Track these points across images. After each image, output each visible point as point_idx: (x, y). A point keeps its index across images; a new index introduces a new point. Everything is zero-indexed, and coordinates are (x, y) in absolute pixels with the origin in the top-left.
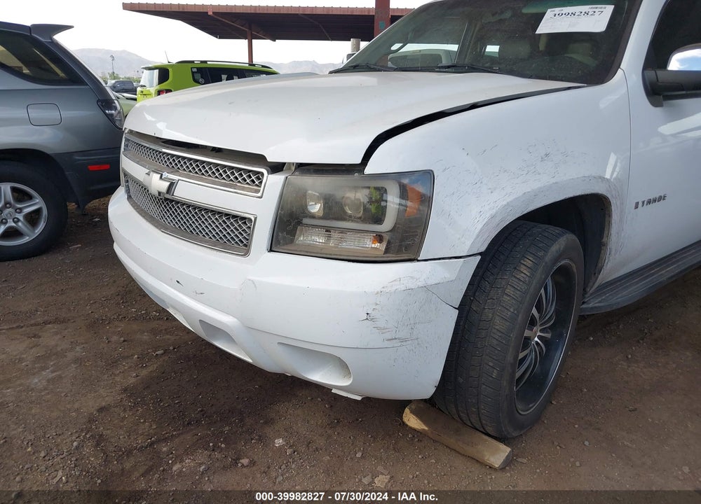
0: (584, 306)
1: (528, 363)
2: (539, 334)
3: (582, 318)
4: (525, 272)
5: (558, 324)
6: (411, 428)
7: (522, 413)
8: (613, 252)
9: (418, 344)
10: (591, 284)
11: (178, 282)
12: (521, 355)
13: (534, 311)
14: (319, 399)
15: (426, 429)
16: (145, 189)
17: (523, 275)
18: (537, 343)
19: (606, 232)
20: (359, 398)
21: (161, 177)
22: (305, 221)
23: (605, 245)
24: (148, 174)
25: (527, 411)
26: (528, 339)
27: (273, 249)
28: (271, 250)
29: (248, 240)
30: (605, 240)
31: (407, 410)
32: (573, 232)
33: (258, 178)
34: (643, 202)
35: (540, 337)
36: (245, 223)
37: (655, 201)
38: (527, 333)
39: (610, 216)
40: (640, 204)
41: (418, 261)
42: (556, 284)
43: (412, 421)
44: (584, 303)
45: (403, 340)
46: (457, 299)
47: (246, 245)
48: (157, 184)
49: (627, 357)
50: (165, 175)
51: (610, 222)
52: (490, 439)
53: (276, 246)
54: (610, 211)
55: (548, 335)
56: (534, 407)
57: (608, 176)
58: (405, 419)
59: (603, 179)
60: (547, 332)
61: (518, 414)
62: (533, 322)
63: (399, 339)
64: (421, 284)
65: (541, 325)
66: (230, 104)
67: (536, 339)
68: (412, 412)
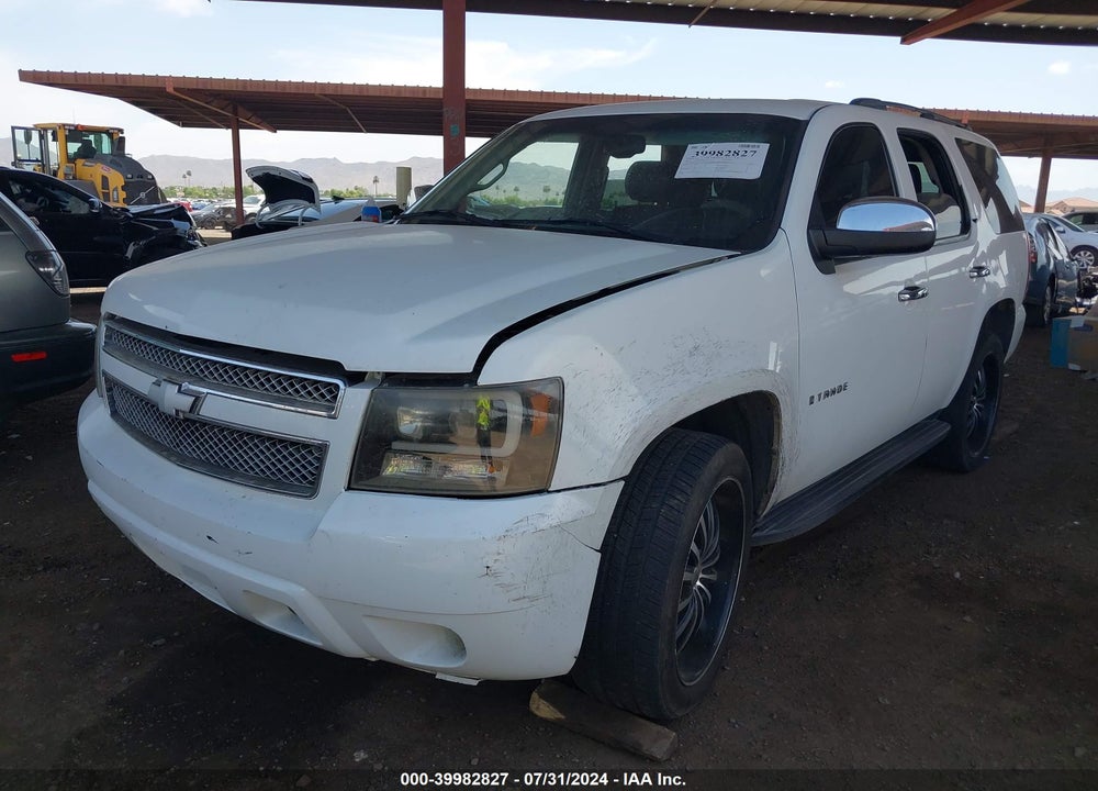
0: (757, 534)
1: (689, 618)
2: (701, 576)
3: (755, 550)
4: (679, 497)
5: (725, 562)
6: (541, 718)
7: (687, 684)
8: (787, 462)
9: (553, 602)
10: (762, 505)
11: (209, 538)
12: (681, 607)
13: (694, 547)
14: (409, 692)
15: (563, 717)
16: (147, 404)
17: (676, 501)
18: (700, 588)
19: (776, 438)
20: (475, 683)
21: (179, 391)
22: (396, 445)
23: (777, 453)
24: (158, 384)
25: (692, 681)
26: (689, 584)
27: (352, 486)
28: (349, 488)
29: (313, 474)
30: (775, 446)
31: (535, 695)
32: (736, 441)
33: (330, 392)
34: (820, 395)
35: (702, 581)
36: (310, 452)
37: (834, 392)
38: (687, 576)
39: (779, 416)
40: (816, 398)
41: (549, 492)
42: (718, 508)
43: (543, 709)
44: (756, 530)
45: (534, 599)
46: (598, 537)
47: (310, 483)
48: (173, 398)
49: (817, 599)
50: (185, 385)
51: (779, 424)
52: (648, 723)
53: (356, 482)
54: (778, 411)
55: (713, 577)
56: (702, 674)
57: (771, 367)
58: (533, 707)
59: (765, 371)
60: (712, 573)
61: (682, 688)
62: (693, 561)
63: (528, 597)
64: (554, 523)
65: (704, 563)
66: (280, 287)
67: (698, 583)
68: (542, 696)
